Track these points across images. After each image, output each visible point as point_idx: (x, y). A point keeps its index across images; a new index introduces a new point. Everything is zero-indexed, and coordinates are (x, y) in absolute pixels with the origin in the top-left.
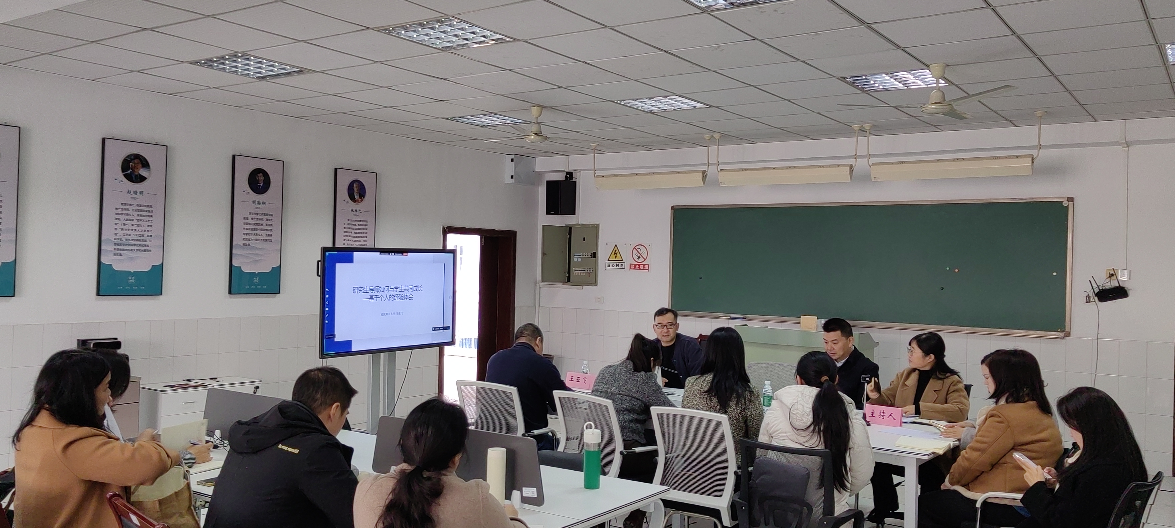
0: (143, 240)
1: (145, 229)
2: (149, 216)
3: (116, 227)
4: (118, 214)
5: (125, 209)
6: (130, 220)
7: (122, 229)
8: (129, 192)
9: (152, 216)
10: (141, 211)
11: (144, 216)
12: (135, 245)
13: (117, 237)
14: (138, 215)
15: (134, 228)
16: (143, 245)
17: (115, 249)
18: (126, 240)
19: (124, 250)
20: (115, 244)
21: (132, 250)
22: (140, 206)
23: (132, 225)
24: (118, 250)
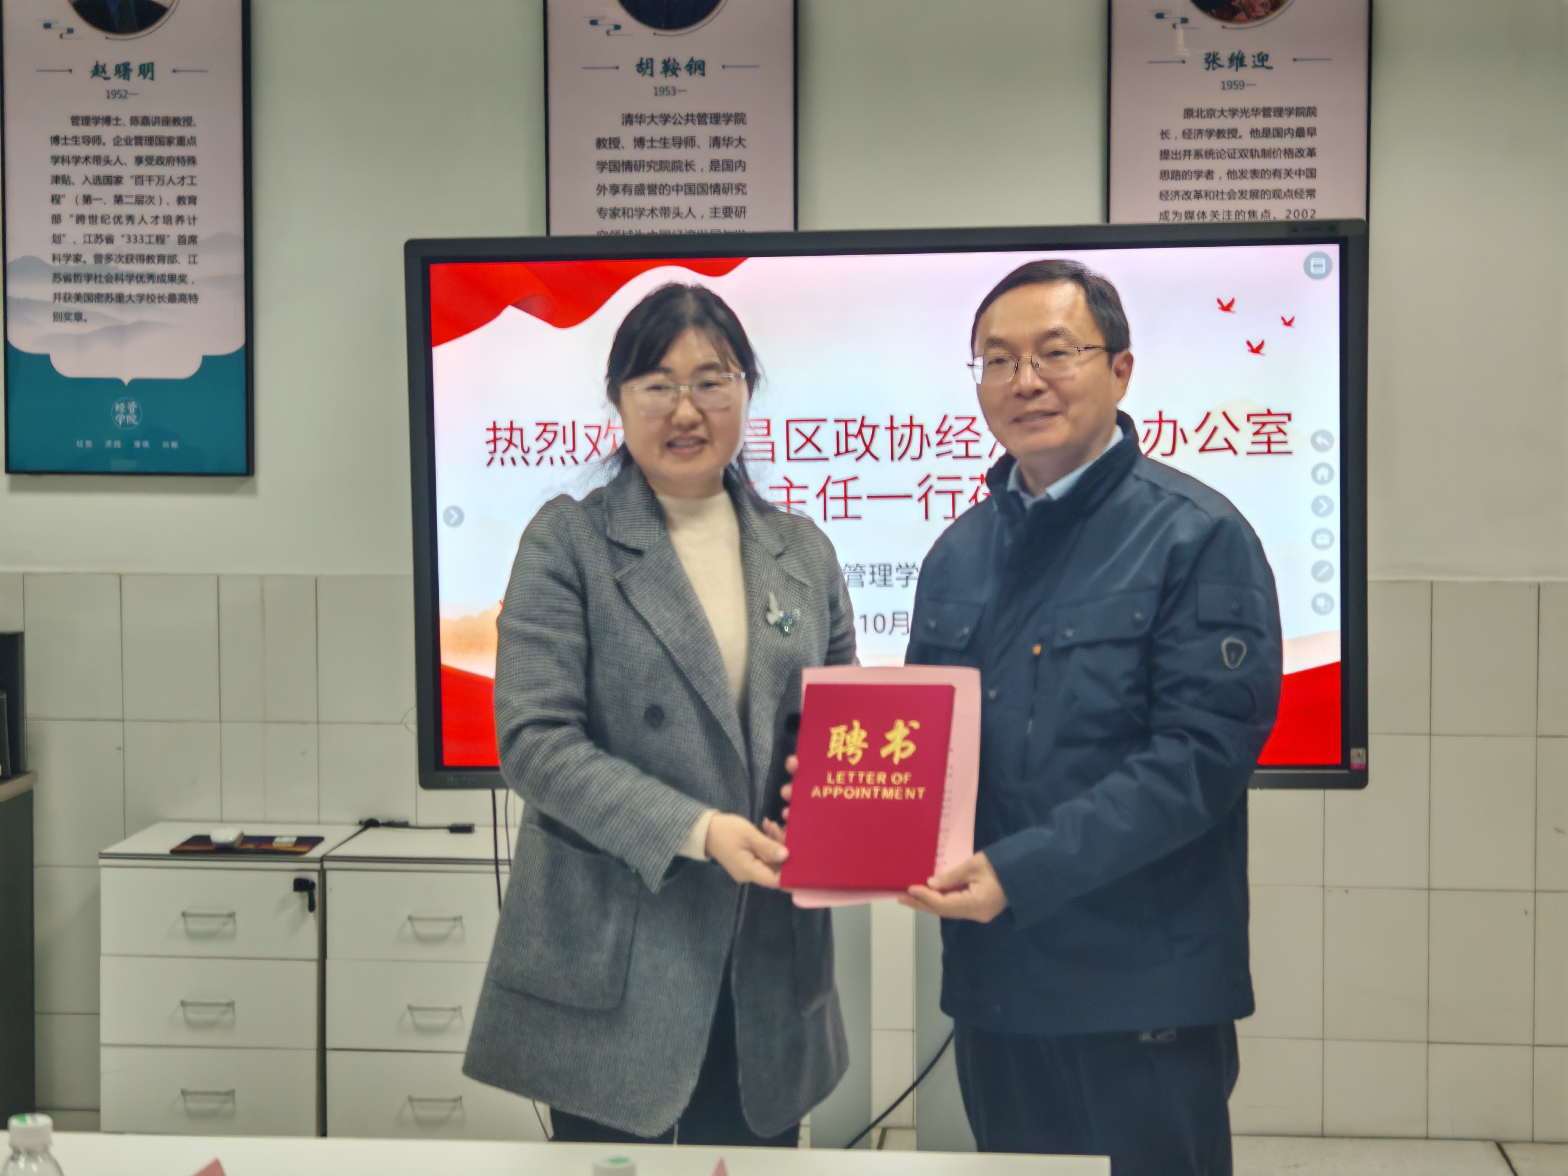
0: (161, 259)
1: (167, 213)
2: (181, 160)
3: (56, 209)
4: (64, 160)
5: (87, 140)
6: (109, 180)
7: (80, 219)
8: (98, 70)
9: (192, 160)
10: (150, 140)
11: (160, 161)
12: (131, 277)
13: (60, 249)
14: (139, 160)
15: (124, 210)
16: (162, 279)
17: (57, 296)
18: (98, 258)
19: (89, 298)
20: (56, 277)
21: (120, 298)
22: (145, 121)
23: (118, 199)
24: (67, 297)
